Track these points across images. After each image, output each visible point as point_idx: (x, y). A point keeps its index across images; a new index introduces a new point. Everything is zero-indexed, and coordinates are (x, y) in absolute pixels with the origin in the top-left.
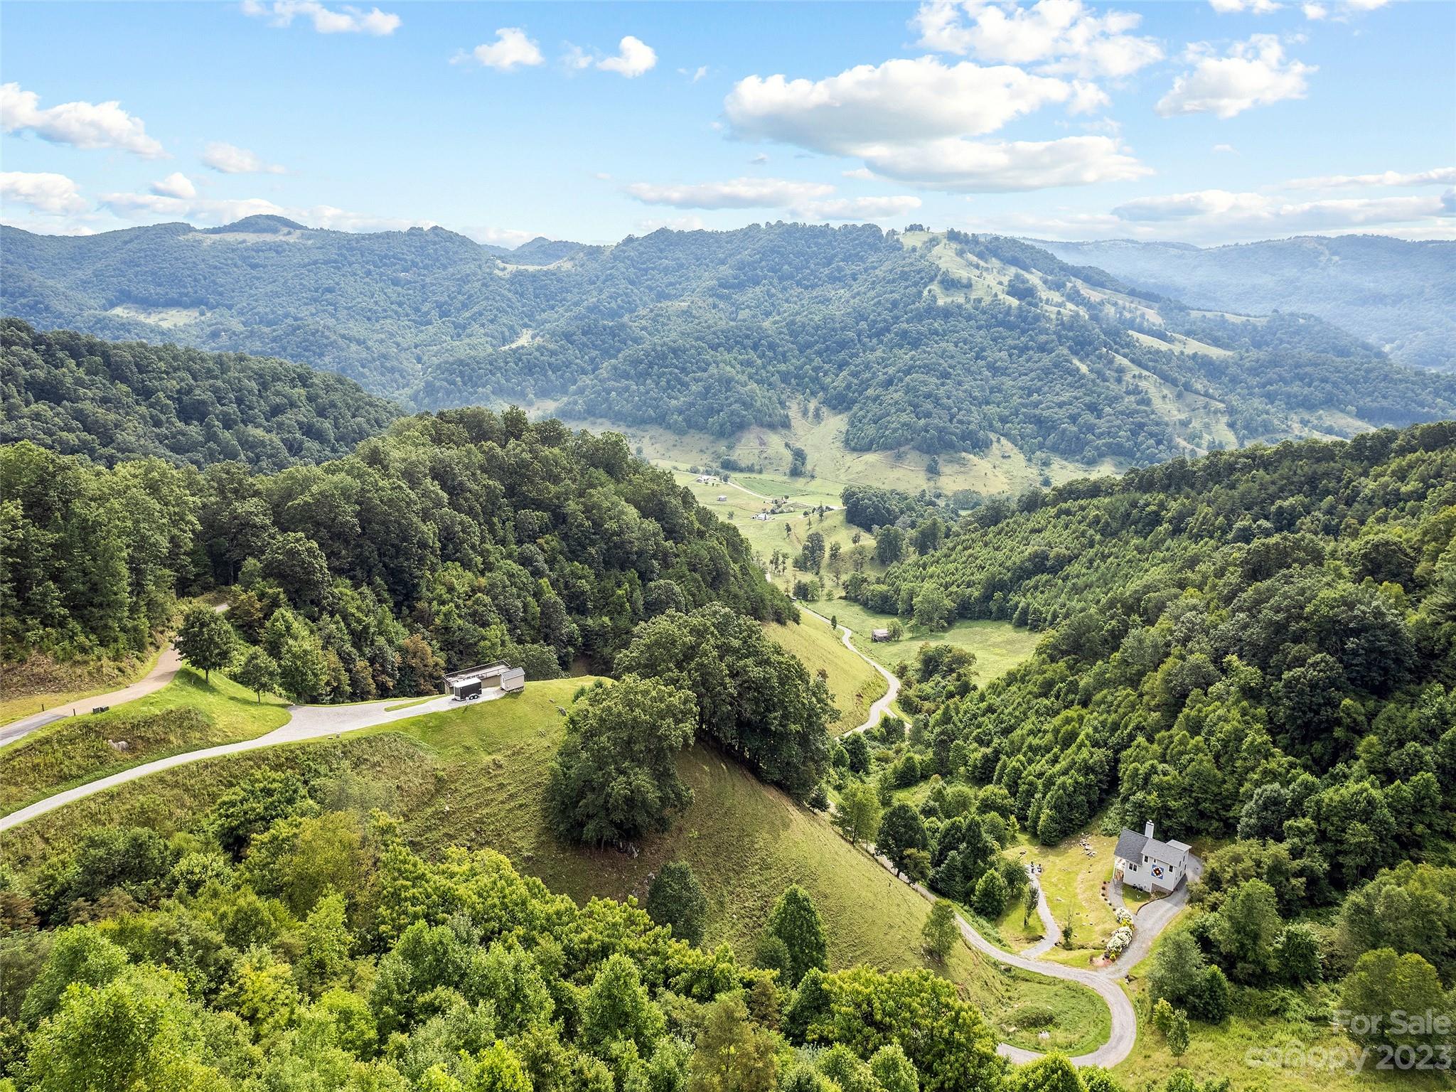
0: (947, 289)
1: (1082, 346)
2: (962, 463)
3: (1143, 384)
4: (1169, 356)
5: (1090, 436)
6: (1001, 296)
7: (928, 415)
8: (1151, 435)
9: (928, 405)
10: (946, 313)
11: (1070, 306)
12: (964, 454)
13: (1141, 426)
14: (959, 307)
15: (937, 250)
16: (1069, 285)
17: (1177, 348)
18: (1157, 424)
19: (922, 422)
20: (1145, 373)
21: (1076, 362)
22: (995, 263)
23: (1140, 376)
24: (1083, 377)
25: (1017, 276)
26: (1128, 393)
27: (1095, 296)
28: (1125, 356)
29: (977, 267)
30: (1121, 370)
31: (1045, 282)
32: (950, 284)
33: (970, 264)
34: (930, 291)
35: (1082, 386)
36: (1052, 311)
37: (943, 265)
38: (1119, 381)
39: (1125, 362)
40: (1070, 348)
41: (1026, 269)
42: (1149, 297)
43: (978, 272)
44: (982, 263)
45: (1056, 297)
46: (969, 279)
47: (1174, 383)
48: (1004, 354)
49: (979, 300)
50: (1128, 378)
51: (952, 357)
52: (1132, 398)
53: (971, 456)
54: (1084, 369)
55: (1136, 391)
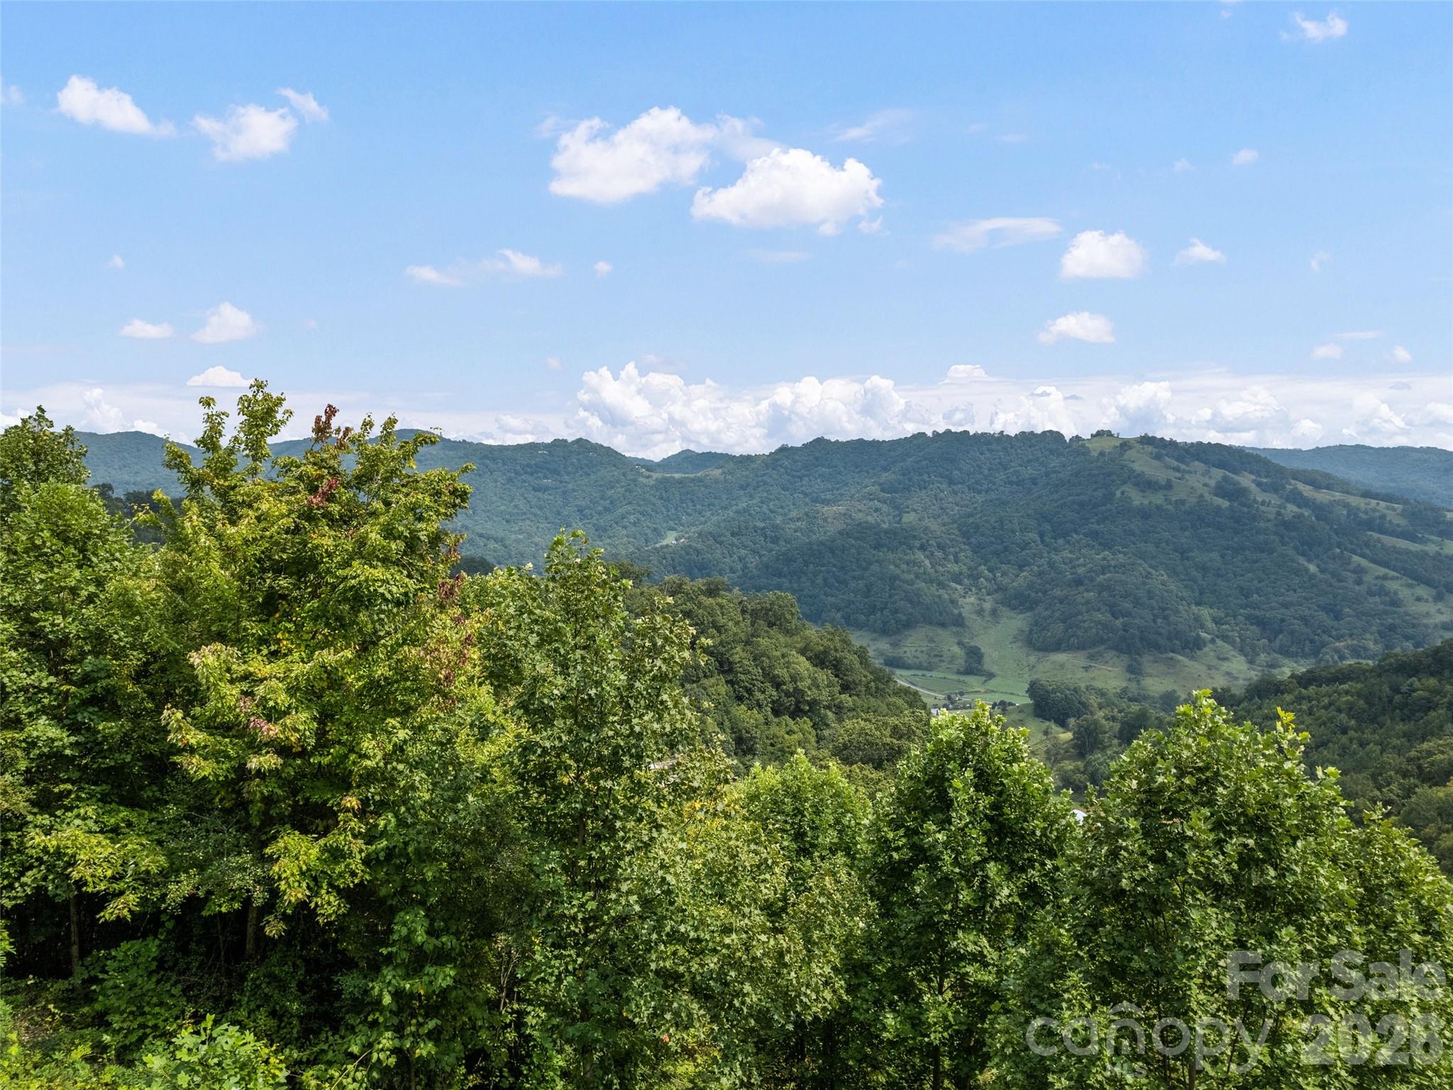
0: (1143, 491)
1: (1309, 546)
2: (1171, 663)
3: (1392, 586)
4: (1423, 556)
5: (1325, 638)
6: (1208, 497)
7: (1128, 614)
8: (1407, 638)
9: (1127, 605)
10: (1144, 514)
11: (1291, 509)
12: (1172, 655)
13: (1392, 628)
14: (1158, 507)
15: (1130, 454)
16: (1289, 487)
17: (1431, 549)
18: (1414, 626)
19: (1119, 622)
20: (1392, 573)
21: (1302, 560)
22: (1197, 465)
23: (1385, 578)
24: (1312, 577)
25: (1225, 478)
26: (1371, 593)
27: (1323, 497)
28: (1363, 556)
29: (1177, 469)
30: (1360, 571)
31: (1259, 484)
32: (1147, 485)
33: (1168, 467)
34: (1123, 493)
35: (1313, 586)
36: (1271, 512)
37: (1137, 467)
38: (1359, 582)
39: (1364, 563)
40: (1296, 548)
41: (1235, 472)
42: (1388, 498)
43: (1178, 475)
44: (1183, 467)
45: (1275, 499)
46: (1169, 481)
47: (1428, 583)
48: (1215, 555)
49: (1183, 502)
50: (1366, 578)
51: (1153, 557)
52: (1377, 599)
53: (1180, 658)
54: (1312, 568)
55: (1382, 592)
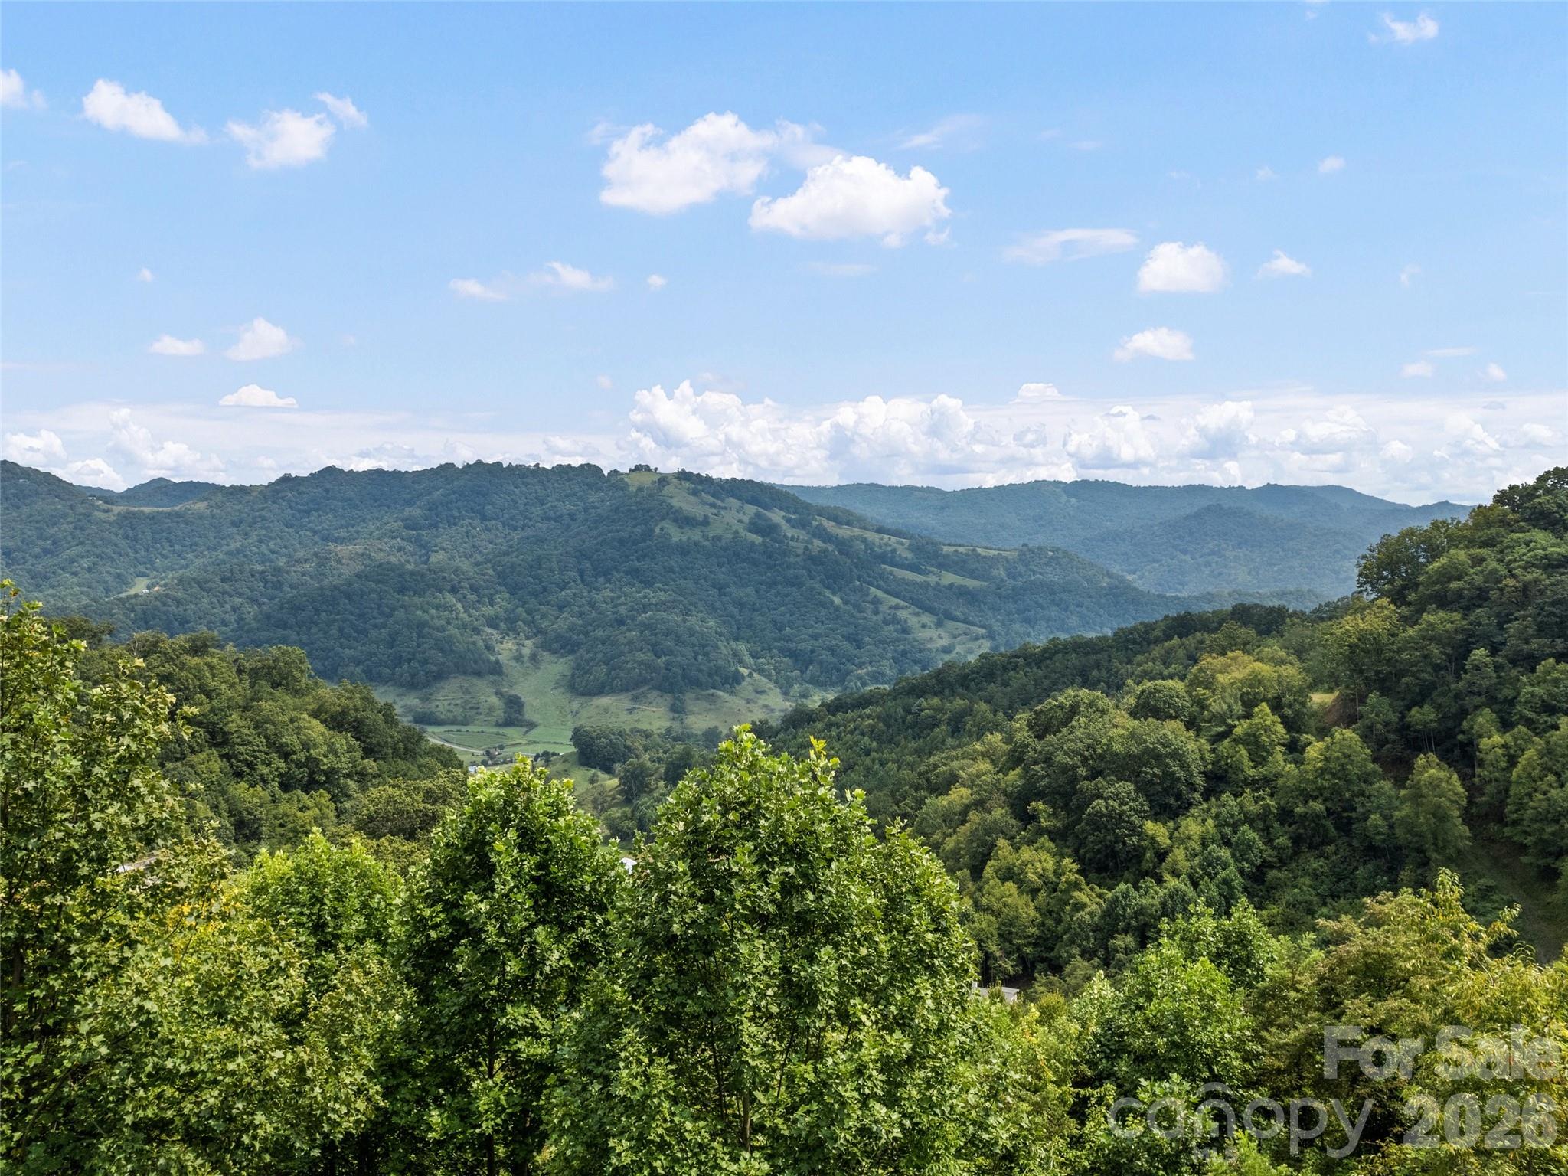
0: (681, 527)
1: (834, 579)
2: (712, 699)
3: (903, 614)
4: (925, 586)
5: (850, 666)
6: (742, 533)
7: (670, 653)
8: (916, 662)
9: (669, 643)
10: (683, 550)
11: (817, 542)
12: (713, 691)
13: (904, 653)
14: (696, 544)
15: (667, 490)
16: (815, 523)
17: (932, 579)
18: (921, 651)
19: (661, 661)
20: (903, 603)
21: (827, 593)
22: (733, 502)
23: (897, 607)
24: (837, 609)
25: (758, 515)
26: (886, 623)
27: (844, 532)
28: (879, 587)
29: (713, 505)
30: (876, 602)
31: (789, 521)
32: (685, 521)
33: (704, 503)
34: (662, 529)
35: (838, 617)
36: (799, 547)
37: (675, 503)
38: (876, 613)
39: (880, 594)
40: (822, 581)
41: (767, 508)
42: (897, 533)
43: (715, 511)
44: (719, 503)
45: (802, 535)
46: (706, 517)
47: (930, 610)
48: (750, 590)
49: (719, 538)
50: (883, 608)
51: (693, 594)
52: (891, 628)
53: (721, 693)
54: (837, 600)
55: (895, 620)
